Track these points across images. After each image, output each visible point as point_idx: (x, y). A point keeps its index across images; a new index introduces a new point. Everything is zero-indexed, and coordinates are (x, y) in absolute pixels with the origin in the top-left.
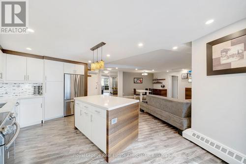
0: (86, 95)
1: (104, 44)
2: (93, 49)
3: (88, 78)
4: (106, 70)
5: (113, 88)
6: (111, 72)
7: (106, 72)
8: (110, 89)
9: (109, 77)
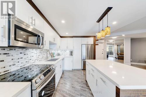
0: (94, 58)
1: (109, 9)
2: (99, 21)
3: (96, 46)
4: (111, 39)
5: (118, 54)
6: (116, 40)
7: (111, 41)
8: (114, 54)
9: (113, 44)
